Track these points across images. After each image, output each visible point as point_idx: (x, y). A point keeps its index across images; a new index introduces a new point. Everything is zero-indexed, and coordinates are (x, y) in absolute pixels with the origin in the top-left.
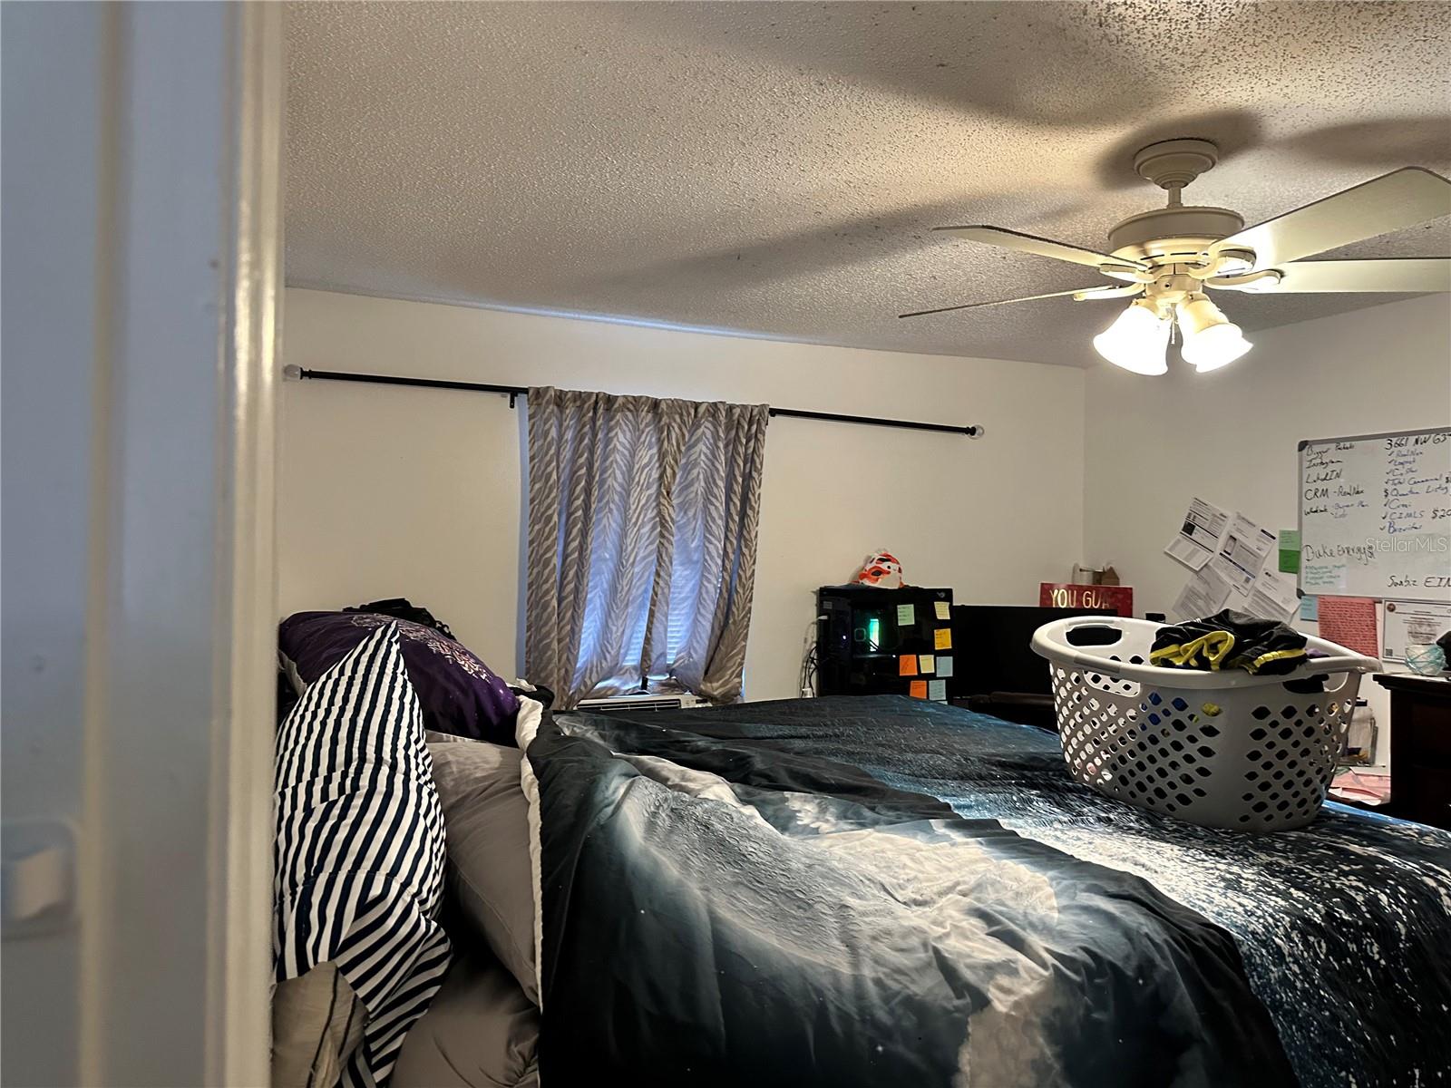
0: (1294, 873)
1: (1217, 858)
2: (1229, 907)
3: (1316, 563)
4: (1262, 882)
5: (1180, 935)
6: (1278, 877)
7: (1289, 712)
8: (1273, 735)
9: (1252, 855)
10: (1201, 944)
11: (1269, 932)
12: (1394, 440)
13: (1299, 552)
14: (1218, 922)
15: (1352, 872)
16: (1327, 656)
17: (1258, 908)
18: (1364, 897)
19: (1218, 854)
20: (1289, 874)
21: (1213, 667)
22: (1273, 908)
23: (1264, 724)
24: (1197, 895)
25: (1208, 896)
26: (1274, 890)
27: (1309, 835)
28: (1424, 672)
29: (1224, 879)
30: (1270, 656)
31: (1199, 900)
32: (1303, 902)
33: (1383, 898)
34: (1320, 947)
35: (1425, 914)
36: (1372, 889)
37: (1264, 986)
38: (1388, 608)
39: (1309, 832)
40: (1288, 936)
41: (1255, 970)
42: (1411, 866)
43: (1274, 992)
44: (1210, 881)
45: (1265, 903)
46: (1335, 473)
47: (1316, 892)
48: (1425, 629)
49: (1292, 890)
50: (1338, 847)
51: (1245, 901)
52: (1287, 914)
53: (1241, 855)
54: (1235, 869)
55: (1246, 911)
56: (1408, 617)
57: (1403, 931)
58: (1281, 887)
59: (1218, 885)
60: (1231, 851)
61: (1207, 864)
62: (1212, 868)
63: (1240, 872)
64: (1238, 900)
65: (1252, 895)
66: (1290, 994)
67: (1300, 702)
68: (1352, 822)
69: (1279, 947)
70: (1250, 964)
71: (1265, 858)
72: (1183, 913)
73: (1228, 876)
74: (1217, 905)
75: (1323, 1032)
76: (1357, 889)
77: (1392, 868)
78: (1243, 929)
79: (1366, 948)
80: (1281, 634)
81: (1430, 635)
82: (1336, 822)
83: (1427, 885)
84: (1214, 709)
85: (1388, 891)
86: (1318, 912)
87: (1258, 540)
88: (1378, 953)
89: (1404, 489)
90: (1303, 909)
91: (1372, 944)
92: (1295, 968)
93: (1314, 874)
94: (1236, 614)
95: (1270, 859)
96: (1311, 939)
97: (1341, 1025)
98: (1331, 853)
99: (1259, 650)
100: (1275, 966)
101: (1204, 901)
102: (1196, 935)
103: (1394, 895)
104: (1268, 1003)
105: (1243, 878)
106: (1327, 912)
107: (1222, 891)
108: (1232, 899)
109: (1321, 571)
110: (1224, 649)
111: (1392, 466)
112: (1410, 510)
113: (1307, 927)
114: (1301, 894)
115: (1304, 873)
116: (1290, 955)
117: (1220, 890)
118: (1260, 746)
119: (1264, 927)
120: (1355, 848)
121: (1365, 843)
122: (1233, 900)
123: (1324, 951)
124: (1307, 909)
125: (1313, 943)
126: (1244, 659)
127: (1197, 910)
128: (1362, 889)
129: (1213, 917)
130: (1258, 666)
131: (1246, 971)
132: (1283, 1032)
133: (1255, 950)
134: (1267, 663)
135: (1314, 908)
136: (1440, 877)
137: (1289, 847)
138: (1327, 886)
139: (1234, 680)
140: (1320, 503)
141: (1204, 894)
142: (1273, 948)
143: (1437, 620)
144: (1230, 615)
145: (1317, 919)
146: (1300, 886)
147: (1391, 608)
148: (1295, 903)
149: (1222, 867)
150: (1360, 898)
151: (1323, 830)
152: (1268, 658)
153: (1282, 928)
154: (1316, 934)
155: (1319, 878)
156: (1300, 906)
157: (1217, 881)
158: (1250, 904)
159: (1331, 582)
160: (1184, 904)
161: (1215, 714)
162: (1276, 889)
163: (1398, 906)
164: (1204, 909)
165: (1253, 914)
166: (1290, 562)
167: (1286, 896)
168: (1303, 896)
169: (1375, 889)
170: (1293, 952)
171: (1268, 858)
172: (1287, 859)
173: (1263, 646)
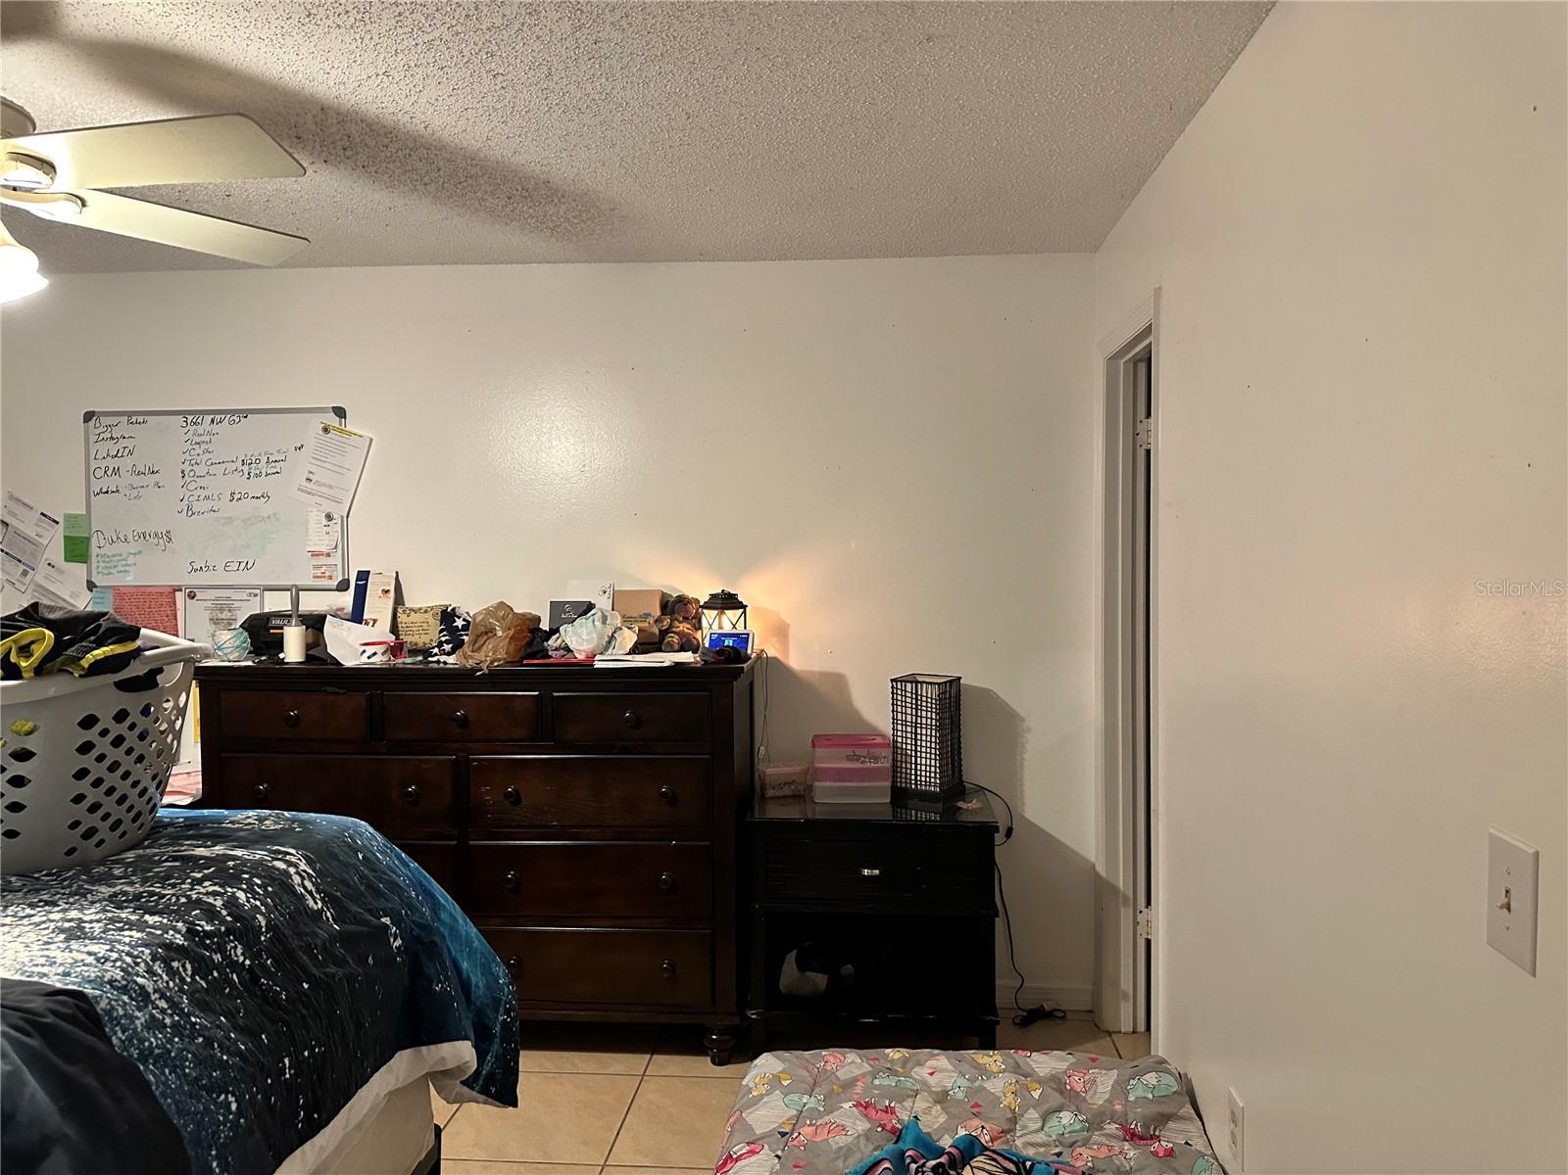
0: (145, 897)
1: (47, 908)
2: (76, 962)
3: (108, 550)
4: (110, 919)
5: (21, 1018)
6: (127, 908)
7: (121, 716)
8: (103, 745)
9: (91, 892)
10: (51, 1019)
11: (129, 974)
12: (190, 418)
13: (88, 539)
14: (67, 984)
15: (205, 878)
16: (158, 647)
17: (111, 950)
18: (223, 900)
19: (47, 903)
20: (139, 900)
21: (25, 675)
22: (129, 944)
23: (92, 735)
24: (32, 960)
25: (48, 957)
26: (126, 923)
27: (148, 851)
28: (231, 658)
29: (62, 931)
30: (99, 653)
31: (37, 965)
32: (162, 927)
33: (241, 895)
34: (185, 970)
35: (280, 899)
36: (229, 889)
37: (130, 1039)
38: (189, 596)
39: (147, 847)
40: (150, 972)
41: (119, 1023)
42: (259, 854)
43: (142, 1041)
44: (45, 939)
45: (119, 942)
46: (127, 450)
47: (174, 911)
48: (226, 615)
49: (147, 917)
50: (184, 856)
51: (94, 948)
52: (146, 946)
53: (76, 895)
54: (74, 914)
55: (98, 960)
56: (209, 604)
57: (263, 924)
58: (133, 918)
59: (56, 940)
60: (64, 894)
61: (36, 919)
62: (44, 922)
63: (81, 916)
64: (86, 950)
65: (101, 938)
66: (160, 1036)
67: (133, 702)
68: (191, 825)
69: (142, 987)
70: (112, 1019)
71: (106, 891)
72: (19, 989)
73: (67, 925)
74: (61, 964)
75: (199, 1061)
76: (215, 894)
77: (244, 862)
78: (98, 982)
79: (230, 954)
80: (111, 625)
81: (233, 620)
82: (173, 830)
83: (278, 869)
84: (29, 726)
85: (244, 886)
86: (179, 932)
87: (36, 525)
88: (242, 954)
89: (201, 470)
90: (162, 935)
91: (236, 947)
92: (163, 1004)
93: (167, 892)
94: (48, 607)
95: (113, 890)
96: (175, 964)
97: (216, 1046)
98: (177, 864)
99: (85, 647)
100: (140, 1011)
101: (43, 965)
102: (41, 1010)
103: (250, 890)
104: (136, 1056)
105: (86, 922)
106: (188, 930)
107: (63, 946)
108: (78, 951)
109: (115, 559)
110: (40, 651)
111: (188, 446)
112: (208, 493)
113: (168, 953)
114: (157, 918)
115: (155, 894)
116: (155, 991)
117: (61, 945)
118: (88, 761)
119: (122, 970)
120: (201, 851)
121: (209, 843)
122: (80, 951)
123: (189, 973)
124: (167, 933)
125: (178, 968)
126: (66, 659)
127: (36, 979)
128: (219, 892)
129: (59, 981)
130: (86, 666)
131: (107, 1030)
132: (157, 1082)
133: (116, 1001)
134: (97, 662)
135: (174, 929)
136: (288, 857)
137: (130, 870)
138: (183, 900)
139: (53, 687)
140: (111, 483)
141: (42, 956)
142: (135, 992)
143: (237, 604)
144: (40, 609)
145: (179, 940)
146: (153, 910)
147: (192, 596)
148: (153, 931)
149: (57, 916)
150: (219, 903)
151: (162, 841)
152: (97, 655)
153: (142, 965)
154: (180, 957)
155: (174, 895)
156: (159, 932)
157: (54, 935)
158: (101, 949)
159: (126, 571)
160: (17, 977)
161: (29, 733)
162: (128, 922)
163: (255, 899)
164: (45, 975)
165: (107, 960)
166: (77, 550)
167: (141, 926)
168: (160, 919)
169: (232, 888)
170: (158, 986)
171: (109, 889)
172: (132, 884)
173: (91, 642)
